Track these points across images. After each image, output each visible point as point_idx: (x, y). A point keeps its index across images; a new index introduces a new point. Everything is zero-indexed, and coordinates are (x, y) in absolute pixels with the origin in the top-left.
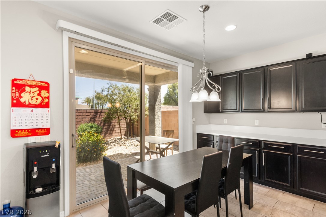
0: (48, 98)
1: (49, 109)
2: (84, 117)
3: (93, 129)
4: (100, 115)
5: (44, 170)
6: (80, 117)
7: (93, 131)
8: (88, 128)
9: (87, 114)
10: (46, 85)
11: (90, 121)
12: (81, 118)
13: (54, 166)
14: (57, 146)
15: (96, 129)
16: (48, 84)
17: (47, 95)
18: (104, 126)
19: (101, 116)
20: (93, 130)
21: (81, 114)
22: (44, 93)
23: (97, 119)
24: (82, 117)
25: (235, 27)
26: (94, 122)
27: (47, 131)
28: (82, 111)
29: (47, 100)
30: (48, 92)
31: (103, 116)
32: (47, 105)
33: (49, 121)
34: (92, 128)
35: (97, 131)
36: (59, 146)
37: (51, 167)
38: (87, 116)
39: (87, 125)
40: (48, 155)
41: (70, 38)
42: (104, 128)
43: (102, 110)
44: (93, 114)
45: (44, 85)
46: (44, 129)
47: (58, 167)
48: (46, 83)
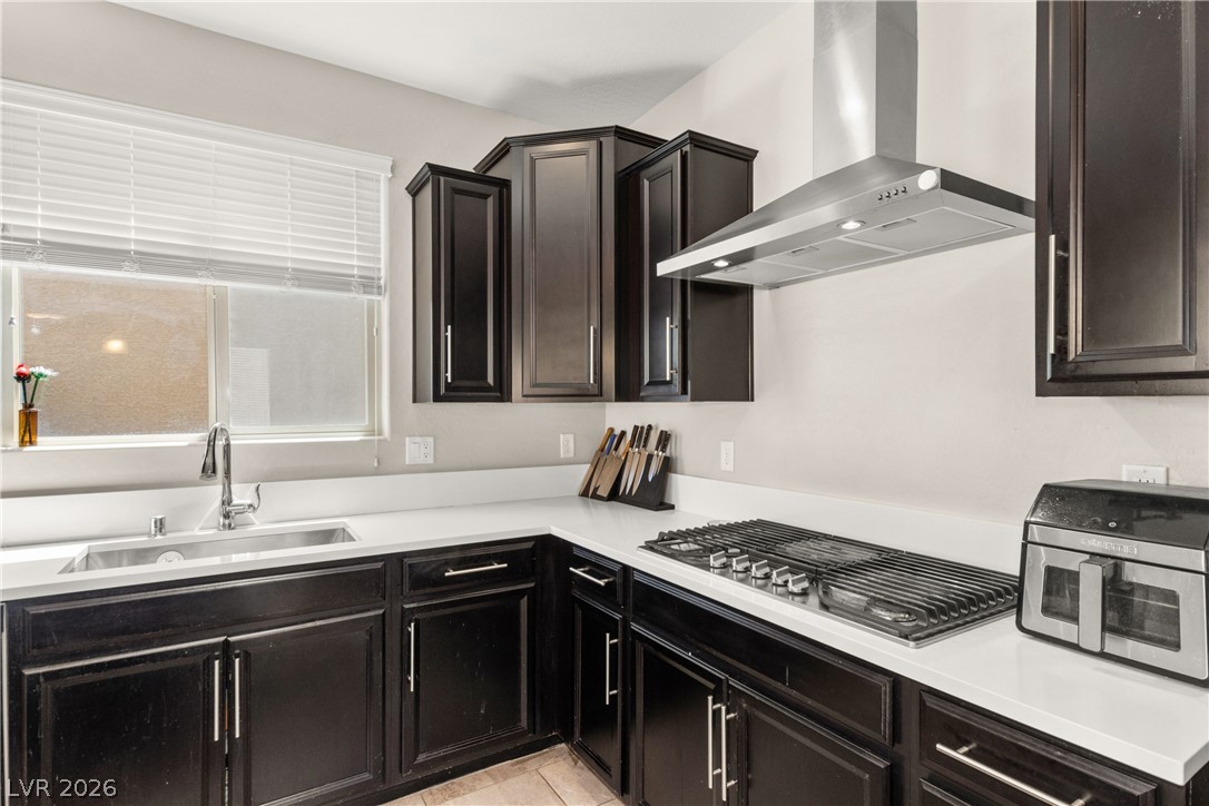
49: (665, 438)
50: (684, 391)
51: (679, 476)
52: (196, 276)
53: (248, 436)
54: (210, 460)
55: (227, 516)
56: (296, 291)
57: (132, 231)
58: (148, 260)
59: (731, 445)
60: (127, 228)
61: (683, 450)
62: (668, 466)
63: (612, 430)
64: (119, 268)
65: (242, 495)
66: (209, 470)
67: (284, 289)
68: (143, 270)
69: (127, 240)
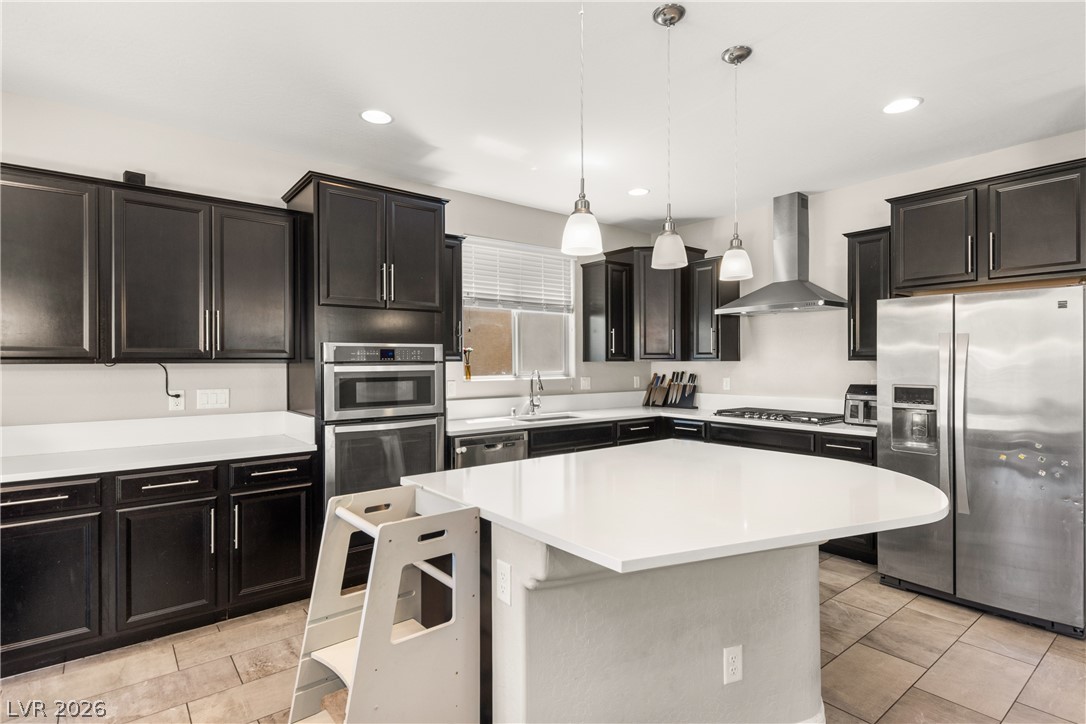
49: (693, 377)
50: (718, 357)
51: (701, 395)
59: (728, 379)
60: (496, 290)
61: (701, 382)
62: (695, 389)
63: (656, 374)
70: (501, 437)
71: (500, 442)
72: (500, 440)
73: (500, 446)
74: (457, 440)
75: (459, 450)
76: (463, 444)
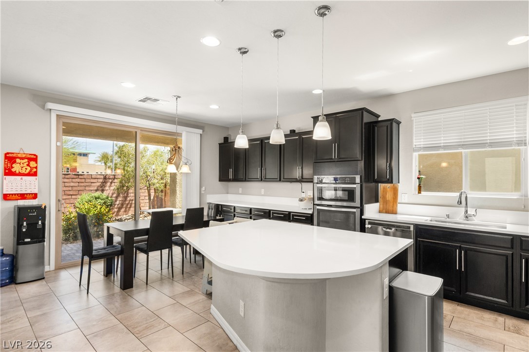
0: (36, 168)
1: (37, 177)
2: (87, 184)
3: (100, 201)
4: (111, 183)
5: (32, 225)
6: (82, 184)
7: (100, 204)
8: (92, 199)
9: (92, 181)
10: (35, 157)
11: (96, 190)
12: (84, 186)
13: (40, 222)
14: (43, 207)
15: (103, 201)
16: (37, 156)
17: (35, 165)
18: (117, 197)
19: (113, 184)
20: (98, 201)
21: (83, 180)
22: (33, 164)
23: (107, 188)
24: (85, 184)
25: (218, 107)
26: (103, 191)
27: (35, 196)
28: (85, 177)
29: (35, 170)
30: (36, 163)
31: (116, 184)
32: (35, 174)
33: (37, 187)
34: (98, 200)
35: (105, 203)
36: (45, 207)
37: (38, 223)
38: (92, 183)
39: (91, 196)
40: (35, 214)
41: (57, 115)
42: (119, 200)
43: (115, 175)
44: (101, 180)
45: (33, 157)
46: (32, 194)
47: (44, 224)
48: (35, 155)
52: (458, 149)
53: (472, 195)
54: (460, 200)
55: (467, 217)
56: (490, 149)
57: (442, 141)
58: (445, 147)
64: (439, 150)
65: (471, 211)
66: (460, 202)
67: (486, 149)
68: (444, 150)
69: (441, 143)
70: (396, 225)
71: (394, 227)
72: (393, 226)
73: (393, 229)
74: (367, 222)
75: (367, 226)
76: (370, 223)
